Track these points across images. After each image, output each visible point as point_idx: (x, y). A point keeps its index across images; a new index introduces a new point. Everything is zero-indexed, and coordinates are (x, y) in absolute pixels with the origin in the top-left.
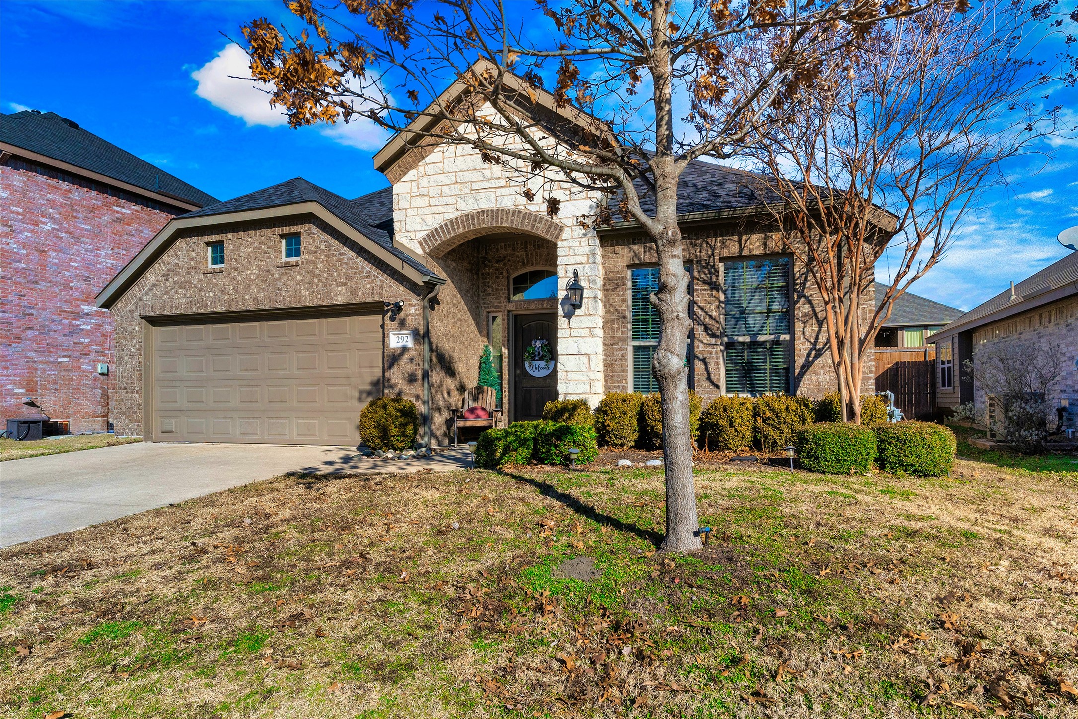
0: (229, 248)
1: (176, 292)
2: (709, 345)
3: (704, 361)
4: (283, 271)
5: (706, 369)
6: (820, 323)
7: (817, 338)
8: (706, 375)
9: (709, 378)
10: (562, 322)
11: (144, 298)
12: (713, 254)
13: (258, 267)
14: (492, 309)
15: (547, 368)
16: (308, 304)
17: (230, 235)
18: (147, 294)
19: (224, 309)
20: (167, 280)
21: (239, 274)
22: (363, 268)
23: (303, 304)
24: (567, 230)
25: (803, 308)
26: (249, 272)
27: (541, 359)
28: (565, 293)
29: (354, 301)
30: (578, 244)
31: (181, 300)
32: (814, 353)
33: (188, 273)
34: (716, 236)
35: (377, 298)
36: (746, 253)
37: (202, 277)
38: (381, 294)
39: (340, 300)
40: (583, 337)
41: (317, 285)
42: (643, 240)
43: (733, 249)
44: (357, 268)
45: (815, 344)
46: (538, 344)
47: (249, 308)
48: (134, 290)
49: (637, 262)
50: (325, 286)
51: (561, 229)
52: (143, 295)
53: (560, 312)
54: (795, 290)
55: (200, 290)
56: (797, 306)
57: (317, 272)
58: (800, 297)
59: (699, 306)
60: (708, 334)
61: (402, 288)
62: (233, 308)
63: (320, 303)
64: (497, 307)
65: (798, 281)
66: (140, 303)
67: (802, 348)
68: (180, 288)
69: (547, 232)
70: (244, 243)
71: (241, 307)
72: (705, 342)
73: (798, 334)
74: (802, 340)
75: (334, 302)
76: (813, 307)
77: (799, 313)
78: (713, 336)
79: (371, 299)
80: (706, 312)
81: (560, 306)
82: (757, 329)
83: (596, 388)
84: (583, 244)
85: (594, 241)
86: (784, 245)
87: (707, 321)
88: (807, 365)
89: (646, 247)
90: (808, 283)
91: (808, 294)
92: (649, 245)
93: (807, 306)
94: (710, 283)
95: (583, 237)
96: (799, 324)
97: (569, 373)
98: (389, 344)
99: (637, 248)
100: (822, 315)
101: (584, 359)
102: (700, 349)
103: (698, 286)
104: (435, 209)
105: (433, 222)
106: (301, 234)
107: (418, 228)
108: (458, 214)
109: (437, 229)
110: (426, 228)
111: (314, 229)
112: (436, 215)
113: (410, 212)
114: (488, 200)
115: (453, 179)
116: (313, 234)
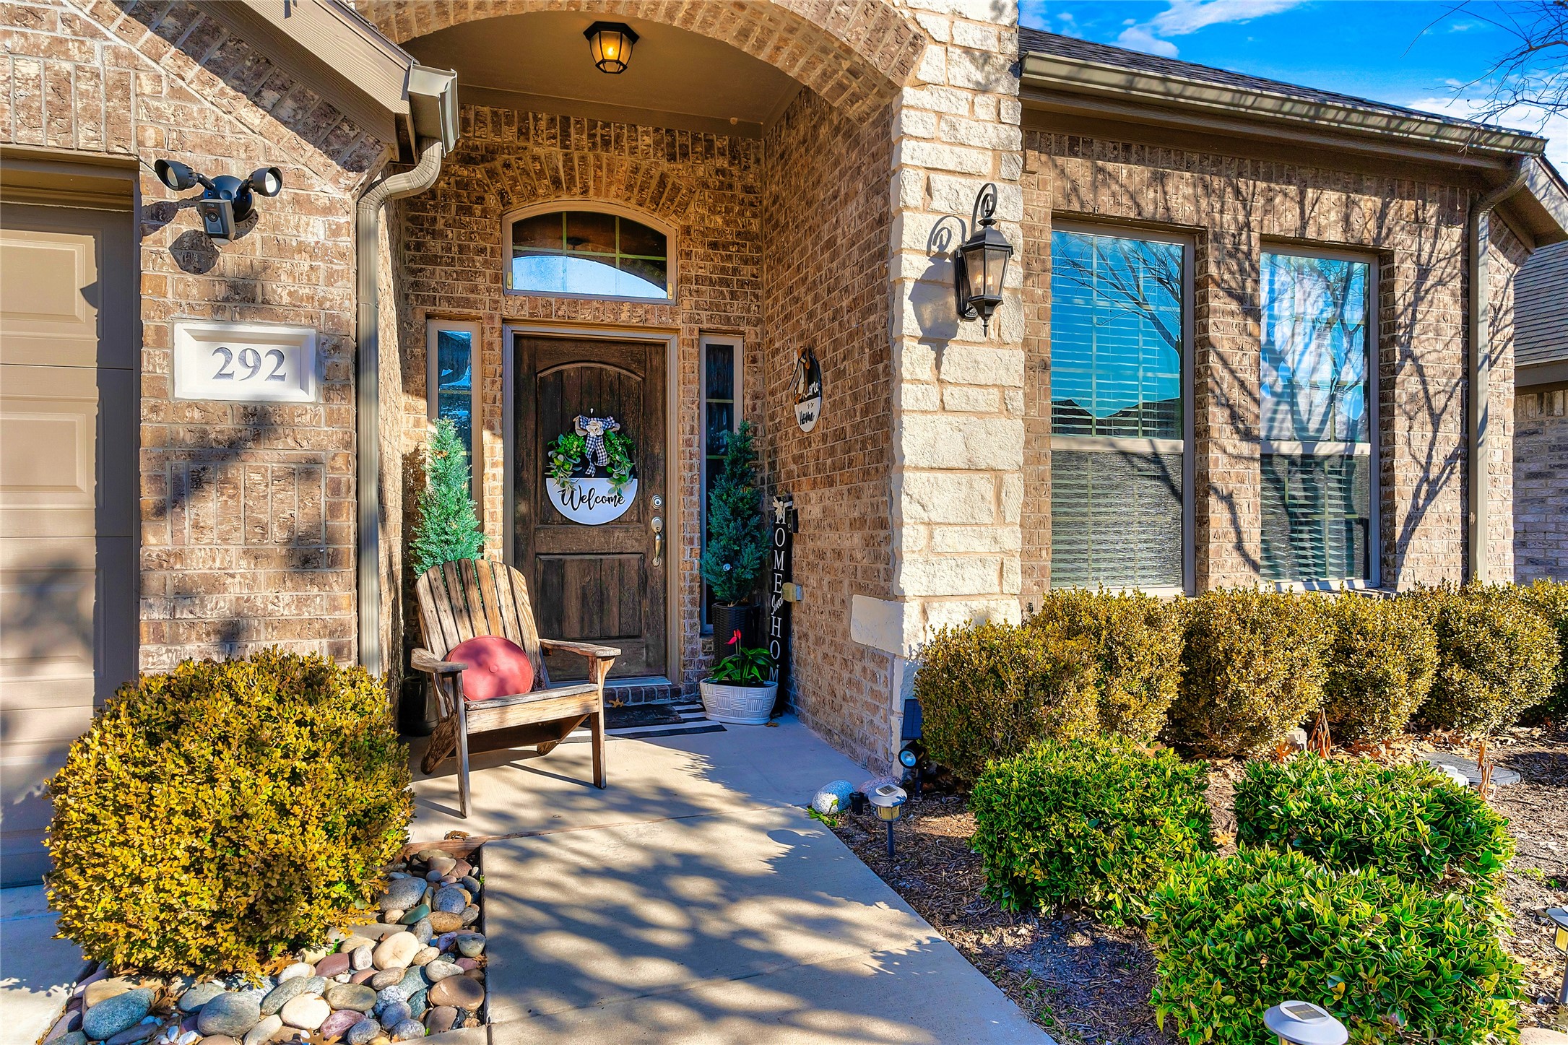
2: (1239, 458)
3: (1228, 499)
5: (1234, 522)
6: (1436, 420)
7: (1430, 456)
8: (1233, 537)
9: (1239, 547)
10: (915, 358)
12: (1248, 224)
14: (444, 308)
15: (617, 499)
24: (932, 51)
25: (1407, 385)
27: (602, 472)
28: (923, 264)
30: (964, 109)
32: (1425, 487)
34: (1256, 175)
36: (1311, 233)
38: (115, 123)
40: (981, 415)
42: (1097, 146)
43: (1286, 221)
45: (1426, 470)
46: (595, 428)
49: (1076, 207)
51: (916, 43)
53: (910, 323)
54: (1395, 340)
56: (1399, 378)
58: (1403, 359)
59: (1221, 357)
60: (1238, 431)
61: (254, 116)
64: (467, 303)
65: (1401, 320)
67: (1406, 475)
69: (872, 44)
72: (1230, 449)
73: (1400, 446)
74: (1408, 459)
76: (1424, 383)
77: (1401, 394)
78: (1247, 435)
80: (1232, 372)
81: (908, 306)
82: (1313, 425)
83: (1015, 580)
84: (982, 113)
85: (1012, 112)
86: (1380, 227)
87: (1236, 395)
88: (1415, 516)
89: (1101, 170)
90: (1417, 329)
91: (1417, 352)
92: (1110, 166)
93: (1415, 379)
94: (1241, 298)
95: (982, 89)
96: (1400, 424)
97: (937, 532)
98: (164, 387)
99: (1077, 167)
100: (1439, 402)
101: (984, 486)
102: (1220, 467)
103: (1219, 302)
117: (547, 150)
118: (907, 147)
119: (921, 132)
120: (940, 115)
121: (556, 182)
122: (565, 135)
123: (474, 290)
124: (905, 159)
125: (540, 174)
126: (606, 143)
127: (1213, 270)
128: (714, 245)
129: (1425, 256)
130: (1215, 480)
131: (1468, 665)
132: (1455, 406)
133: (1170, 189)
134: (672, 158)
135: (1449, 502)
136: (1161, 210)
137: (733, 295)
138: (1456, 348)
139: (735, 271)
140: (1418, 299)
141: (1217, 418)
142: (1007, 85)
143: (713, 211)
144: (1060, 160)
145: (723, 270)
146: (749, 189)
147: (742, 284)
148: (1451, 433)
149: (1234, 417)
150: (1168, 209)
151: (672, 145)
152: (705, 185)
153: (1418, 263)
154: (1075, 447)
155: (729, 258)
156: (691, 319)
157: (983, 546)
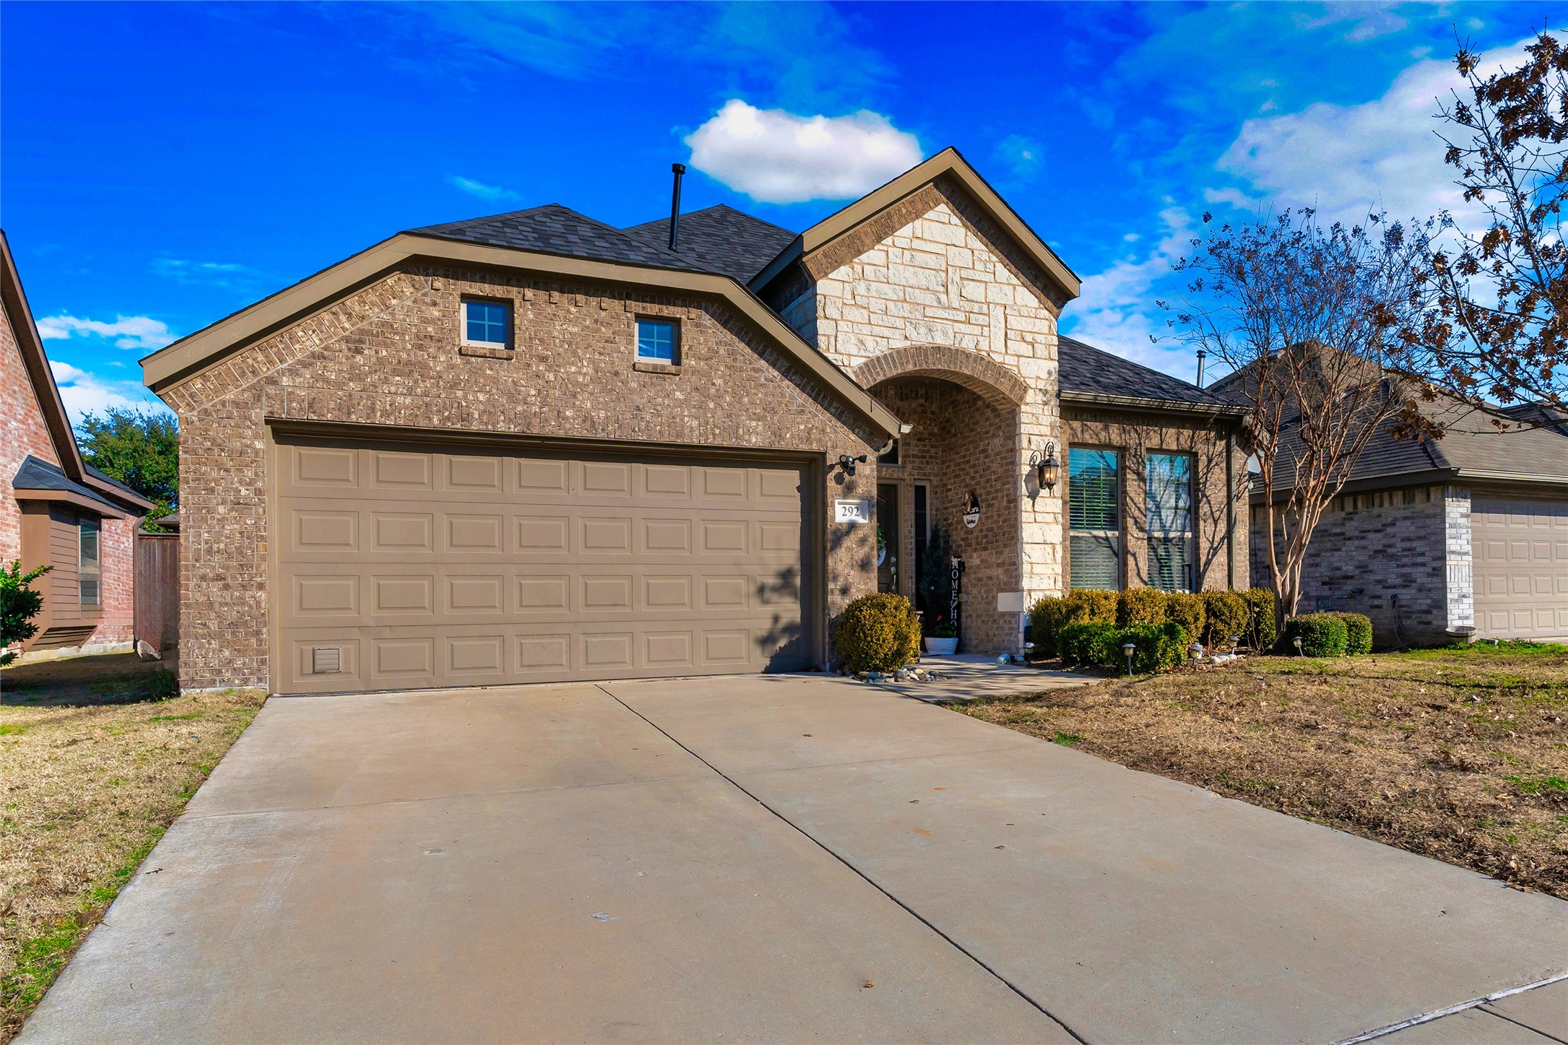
0: (524, 316)
1: (386, 381)
2: (1138, 539)
3: (1134, 555)
4: (646, 378)
5: (1137, 565)
6: (1216, 522)
7: (1214, 538)
8: (1136, 571)
9: (1139, 574)
10: (1026, 503)
11: (285, 381)
12: (1140, 443)
13: (592, 361)
16: (695, 441)
17: (529, 293)
18: (292, 372)
19: (513, 429)
20: (358, 351)
21: (549, 369)
22: (792, 397)
23: (687, 441)
24: (1030, 392)
25: (1204, 508)
26: (573, 369)
28: (1029, 468)
29: (776, 446)
30: (1041, 412)
31: (400, 399)
32: (1212, 551)
33: (420, 347)
34: (1143, 424)
35: (815, 447)
36: (1164, 447)
37: (458, 360)
38: (821, 441)
39: (755, 441)
40: (1047, 523)
41: (714, 412)
42: (1084, 416)
43: (1155, 442)
44: (783, 395)
45: (1212, 543)
47: (575, 434)
48: (253, 356)
49: (1076, 440)
50: (729, 416)
51: (1025, 390)
52: (282, 373)
53: (1024, 490)
54: (1199, 489)
55: (454, 385)
56: (1201, 505)
57: (713, 391)
58: (1202, 497)
59: (1130, 498)
60: (1137, 528)
61: (853, 437)
62: (536, 431)
63: (718, 442)
65: (1201, 481)
66: (271, 390)
67: (1204, 545)
68: (395, 372)
69: (1011, 392)
70: (561, 313)
71: (552, 429)
72: (1135, 535)
73: (1202, 533)
74: (1205, 539)
75: (745, 444)
76: (1211, 507)
77: (1201, 512)
78: (1142, 529)
79: (803, 447)
80: (1135, 504)
81: (1023, 484)
82: (1168, 525)
83: (1059, 585)
84: (1046, 412)
85: (1056, 411)
86: (1191, 443)
87: (1137, 513)
88: (1208, 563)
89: (1086, 425)
90: (1208, 483)
91: (1208, 494)
92: (1088, 423)
93: (1207, 505)
94: (1138, 474)
95: (1045, 404)
96: (1202, 523)
97: (1034, 566)
98: (834, 517)
99: (1076, 424)
100: (1217, 515)
101: (1049, 548)
102: (1132, 543)
103: (1130, 476)
104: (877, 330)
105: (876, 349)
106: (677, 322)
107: (854, 351)
108: (908, 344)
109: (878, 358)
110: (864, 354)
111: (707, 320)
112: (879, 339)
113: (842, 326)
114: (945, 334)
115: (901, 294)
116: (705, 326)
118: (1023, 426)
119: (1027, 421)
120: (1033, 414)
124: (1022, 431)
127: (1127, 463)
128: (919, 440)
129: (1210, 453)
130: (1129, 548)
132: (1224, 517)
133: (1111, 432)
134: (902, 400)
135: (1222, 557)
136: (1107, 440)
137: (927, 463)
138: (1224, 493)
139: (928, 451)
140: (1208, 472)
141: (1130, 521)
142: (1055, 402)
143: (919, 424)
144: (1071, 422)
145: (923, 451)
146: (933, 413)
147: (931, 457)
148: (1222, 527)
149: (1136, 522)
150: (1110, 439)
151: (901, 394)
152: (916, 412)
153: (1208, 457)
154: (1077, 534)
155: (925, 445)
156: (911, 474)
157: (1049, 572)
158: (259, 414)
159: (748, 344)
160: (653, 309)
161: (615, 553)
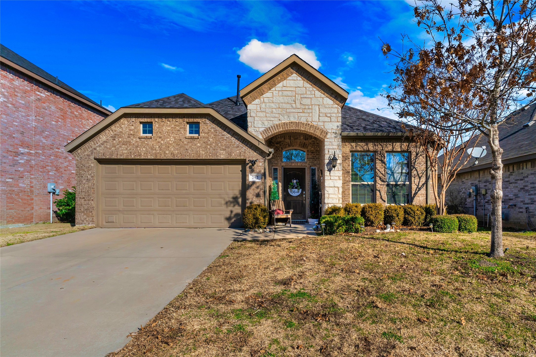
0: (156, 126)
1: (121, 147)
2: (381, 185)
3: (379, 191)
4: (189, 140)
5: (380, 194)
6: (420, 178)
7: (419, 184)
9: (381, 198)
10: (327, 173)
11: (98, 149)
12: (383, 149)
13: (174, 137)
14: (274, 165)
15: (298, 192)
16: (204, 158)
17: (156, 120)
18: (99, 146)
19: (152, 157)
20: (114, 140)
21: (162, 140)
22: (235, 142)
23: (201, 158)
24: (329, 134)
25: (414, 173)
26: (168, 140)
27: (296, 188)
28: (328, 161)
29: (230, 158)
30: (333, 141)
31: (124, 151)
32: (418, 189)
33: (129, 137)
34: (384, 142)
35: (242, 158)
36: (394, 150)
37: (138, 140)
38: (244, 156)
39: (222, 157)
40: (336, 180)
41: (209, 149)
42: (357, 141)
43: (390, 148)
44: (232, 142)
45: (418, 186)
46: (295, 181)
47: (169, 158)
48: (91, 143)
49: (354, 150)
50: (214, 150)
51: (327, 134)
52: (97, 147)
53: (326, 169)
54: (412, 166)
55: (137, 147)
56: (412, 171)
57: (209, 143)
58: (413, 168)
59: (378, 170)
60: (381, 181)
61: (255, 154)
62: (158, 158)
63: (211, 158)
64: (277, 164)
65: (413, 162)
66: (95, 151)
67: (414, 187)
68: (123, 144)
69: (321, 134)
70: (165, 124)
71: (163, 157)
72: (380, 183)
73: (413, 182)
74: (414, 184)
75: (219, 158)
76: (417, 172)
77: (413, 174)
78: (383, 181)
79: (239, 158)
80: (380, 172)
81: (326, 166)
82: (397, 179)
83: (341, 201)
84: (336, 141)
85: (340, 140)
86: (408, 148)
87: (381, 175)
88: (416, 194)
89: (358, 144)
90: (416, 163)
91: (416, 167)
92: (359, 143)
93: (416, 171)
94: (382, 161)
95: (336, 137)
96: (413, 178)
97: (330, 195)
98: (248, 180)
99: (354, 144)
100: (420, 175)
101: (336, 189)
102: (378, 186)
103: (378, 161)
104: (269, 119)
105: (268, 124)
106: (199, 123)
107: (260, 126)
108: (280, 122)
109: (269, 128)
110: (264, 127)
111: (208, 121)
112: (269, 121)
113: (256, 118)
114: (294, 117)
115: (278, 106)
116: (207, 123)
117: (288, 141)
118: (326, 146)
119: (328, 144)
120: (330, 142)
121: (289, 145)
122: (290, 138)
123: (278, 162)
124: (325, 148)
125: (287, 144)
126: (296, 139)
127: (377, 157)
128: (312, 153)
129: (417, 151)
130: (377, 188)
131: (408, 214)
132: (424, 175)
133: (369, 146)
135: (423, 191)
136: (367, 149)
137: (315, 160)
138: (424, 166)
140: (416, 158)
141: (378, 179)
142: (339, 137)
143: (312, 147)
144: (351, 143)
145: (314, 156)
147: (316, 158)
148: (423, 180)
149: (380, 179)
150: (368, 149)
151: (305, 138)
152: (311, 144)
153: (416, 153)
154: (355, 183)
156: (309, 164)
157: (336, 197)
158: (92, 157)
159: (220, 128)
160: (191, 120)
161: (184, 191)
